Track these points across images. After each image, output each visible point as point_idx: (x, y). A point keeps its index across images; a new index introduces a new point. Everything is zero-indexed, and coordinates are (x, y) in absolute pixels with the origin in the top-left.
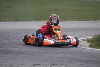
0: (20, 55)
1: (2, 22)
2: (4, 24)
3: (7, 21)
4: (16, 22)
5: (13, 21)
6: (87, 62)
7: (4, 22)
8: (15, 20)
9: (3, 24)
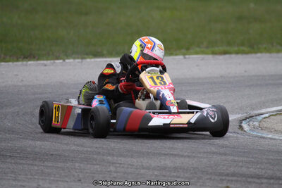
0: (44, 162)
1: (42, 62)
2: (45, 65)
3: (58, 58)
4: (88, 60)
5: (78, 58)
6: (249, 180)
7: (48, 62)
8: (87, 54)
9: (43, 68)
